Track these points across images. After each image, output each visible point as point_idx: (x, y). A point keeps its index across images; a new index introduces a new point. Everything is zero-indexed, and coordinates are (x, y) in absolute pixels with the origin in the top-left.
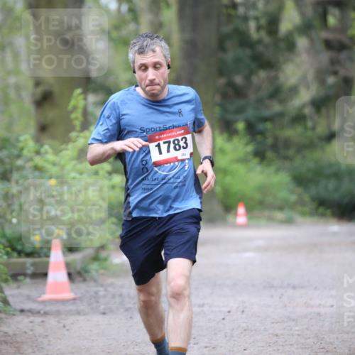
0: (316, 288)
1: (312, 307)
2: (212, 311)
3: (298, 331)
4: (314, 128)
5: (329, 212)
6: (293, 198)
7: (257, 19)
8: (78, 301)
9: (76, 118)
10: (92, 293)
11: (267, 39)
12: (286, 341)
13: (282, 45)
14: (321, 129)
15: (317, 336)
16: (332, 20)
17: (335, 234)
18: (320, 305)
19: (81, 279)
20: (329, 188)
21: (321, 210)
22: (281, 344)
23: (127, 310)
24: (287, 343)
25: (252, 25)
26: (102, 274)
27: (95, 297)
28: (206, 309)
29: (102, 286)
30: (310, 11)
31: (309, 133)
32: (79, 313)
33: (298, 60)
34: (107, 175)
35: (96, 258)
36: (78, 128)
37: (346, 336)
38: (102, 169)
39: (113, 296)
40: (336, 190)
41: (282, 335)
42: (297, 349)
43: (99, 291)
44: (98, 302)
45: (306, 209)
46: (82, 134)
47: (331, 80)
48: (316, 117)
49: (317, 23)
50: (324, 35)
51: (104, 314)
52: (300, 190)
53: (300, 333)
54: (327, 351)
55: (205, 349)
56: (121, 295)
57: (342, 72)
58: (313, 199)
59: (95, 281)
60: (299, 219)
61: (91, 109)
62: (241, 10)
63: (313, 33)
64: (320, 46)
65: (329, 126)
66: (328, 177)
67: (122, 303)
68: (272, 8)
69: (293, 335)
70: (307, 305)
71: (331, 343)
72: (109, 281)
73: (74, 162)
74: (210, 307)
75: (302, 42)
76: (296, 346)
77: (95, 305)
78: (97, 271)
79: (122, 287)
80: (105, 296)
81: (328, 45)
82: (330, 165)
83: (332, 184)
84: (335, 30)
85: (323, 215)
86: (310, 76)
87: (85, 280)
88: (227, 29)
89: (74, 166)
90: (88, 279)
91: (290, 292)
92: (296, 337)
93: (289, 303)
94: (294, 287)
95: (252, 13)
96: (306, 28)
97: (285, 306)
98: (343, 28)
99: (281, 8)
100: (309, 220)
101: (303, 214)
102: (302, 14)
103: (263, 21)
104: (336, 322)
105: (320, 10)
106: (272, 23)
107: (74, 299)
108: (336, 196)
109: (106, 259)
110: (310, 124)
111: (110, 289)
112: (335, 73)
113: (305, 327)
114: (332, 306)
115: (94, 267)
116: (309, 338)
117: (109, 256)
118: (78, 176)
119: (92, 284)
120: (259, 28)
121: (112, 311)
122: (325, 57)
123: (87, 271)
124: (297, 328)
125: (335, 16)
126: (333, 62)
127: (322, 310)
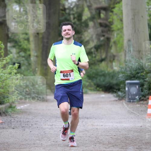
0: (96, 118)
1: (94, 126)
2: (56, 127)
3: (89, 135)
4: (95, 57)
5: (101, 89)
6: (87, 84)
7: (73, 14)
8: (4, 124)
9: (2, 52)
10: (9, 121)
11: (77, 23)
12: (84, 139)
13: (83, 25)
14: (98, 58)
15: (96, 137)
16: (102, 16)
17: (103, 97)
18: (97, 125)
19: (5, 115)
20: (101, 80)
21: (98, 88)
22: (82, 140)
23: (23, 127)
24: (85, 140)
25: (72, 17)
26: (13, 113)
27: (10, 122)
28: (53, 126)
29: (13, 118)
30: (94, 12)
31: (94, 59)
32: (4, 128)
33: (89, 31)
34: (15, 74)
35: (10, 107)
36: (3, 56)
37: (107, 137)
38: (13, 72)
39: (17, 122)
40: (104, 81)
41: (83, 136)
42: (89, 142)
43: (12, 120)
44: (11, 124)
45: (92, 88)
46: (5, 58)
47: (102, 38)
48: (96, 53)
49: (96, 16)
50: (99, 21)
51: (14, 129)
52: (90, 81)
53: (89, 136)
54: (100, 143)
55: (53, 142)
56: (20, 121)
57: (106, 36)
58: (95, 84)
59: (10, 116)
60: (90, 92)
61: (8, 48)
62: (67, 11)
63: (95, 20)
64: (98, 25)
65: (101, 56)
66: (101, 76)
67: (20, 124)
68: (79, 10)
69: (87, 137)
70: (93, 125)
71: (102, 140)
72: (16, 116)
73: (2, 69)
74: (55, 126)
75: (91, 24)
76: (88, 141)
77: (10, 125)
78: (11, 112)
79: (21, 118)
80: (14, 122)
81: (101, 25)
82: (102, 71)
83: (102, 79)
84: (103, 19)
85: (98, 90)
86: (94, 37)
87: (6, 115)
88: (62, 18)
89: (2, 71)
90: (7, 115)
91: (86, 120)
92: (88, 137)
93: (86, 124)
94: (88, 118)
95: (72, 12)
96: (92, 18)
97: (84, 126)
98: (106, 19)
99: (83, 10)
100: (93, 92)
101: (91, 90)
102: (91, 13)
103: (76, 16)
104: (103, 132)
105: (98, 11)
106: (80, 16)
107: (2, 123)
108: (104, 83)
109: (14, 107)
110: (94, 55)
111: (16, 119)
112: (104, 36)
113: (92, 133)
114: (102, 126)
115: (10, 110)
116: (93, 138)
117: (16, 106)
118: (4, 75)
119: (9, 117)
120: (74, 18)
121: (17, 128)
122: (100, 29)
123: (7, 112)
124: (88, 134)
125: (103, 14)
126: (103, 32)
127: (98, 127)
